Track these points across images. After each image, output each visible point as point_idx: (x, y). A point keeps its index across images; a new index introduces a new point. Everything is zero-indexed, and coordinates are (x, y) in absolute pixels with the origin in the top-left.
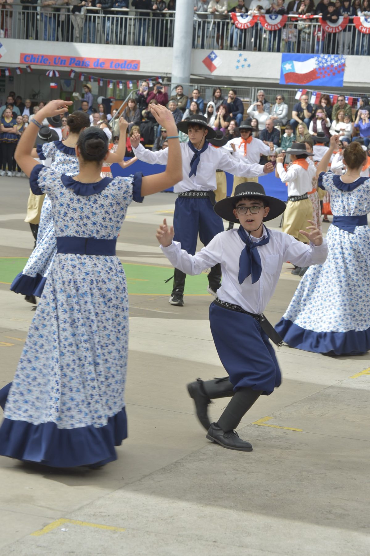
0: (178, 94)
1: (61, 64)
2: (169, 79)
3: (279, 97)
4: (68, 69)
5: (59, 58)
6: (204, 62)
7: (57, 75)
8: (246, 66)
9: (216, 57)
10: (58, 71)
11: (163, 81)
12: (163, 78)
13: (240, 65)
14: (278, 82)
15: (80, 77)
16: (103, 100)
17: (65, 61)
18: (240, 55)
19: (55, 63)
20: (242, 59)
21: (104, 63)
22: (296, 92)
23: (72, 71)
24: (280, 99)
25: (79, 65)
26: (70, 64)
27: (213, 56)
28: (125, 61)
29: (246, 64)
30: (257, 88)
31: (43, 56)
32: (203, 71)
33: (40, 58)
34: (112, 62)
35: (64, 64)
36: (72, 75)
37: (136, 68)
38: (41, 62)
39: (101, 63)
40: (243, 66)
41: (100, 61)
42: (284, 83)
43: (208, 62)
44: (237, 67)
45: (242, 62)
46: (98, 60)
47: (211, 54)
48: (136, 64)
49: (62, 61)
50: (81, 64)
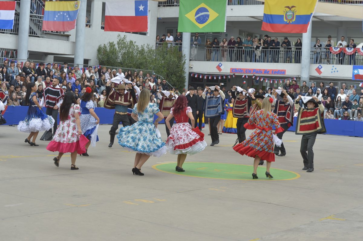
0: (303, 86)
1: (249, 72)
2: (300, 78)
3: (352, 86)
4: (252, 75)
5: (248, 70)
6: (316, 70)
7: (247, 77)
8: (336, 71)
9: (322, 67)
10: (248, 76)
11: (296, 79)
12: (297, 78)
13: (333, 71)
14: (351, 79)
15: (257, 78)
16: (269, 88)
17: (251, 71)
18: (333, 66)
19: (246, 72)
20: (334, 68)
21: (269, 71)
22: (360, 83)
23: (254, 75)
24: (352, 87)
25: (257, 73)
26: (253, 72)
27: (320, 67)
28: (279, 70)
29: (336, 70)
30: (341, 82)
31: (240, 69)
32: (316, 74)
33: (239, 70)
34: (273, 71)
35: (250, 72)
36: (253, 77)
37: (284, 73)
38: (240, 72)
39: (267, 72)
40: (335, 71)
41: (267, 71)
42: (354, 79)
43: (318, 70)
44: (332, 72)
45: (334, 70)
46: (266, 70)
47: (319, 66)
48: (284, 72)
49: (249, 71)
50: (258, 72)
